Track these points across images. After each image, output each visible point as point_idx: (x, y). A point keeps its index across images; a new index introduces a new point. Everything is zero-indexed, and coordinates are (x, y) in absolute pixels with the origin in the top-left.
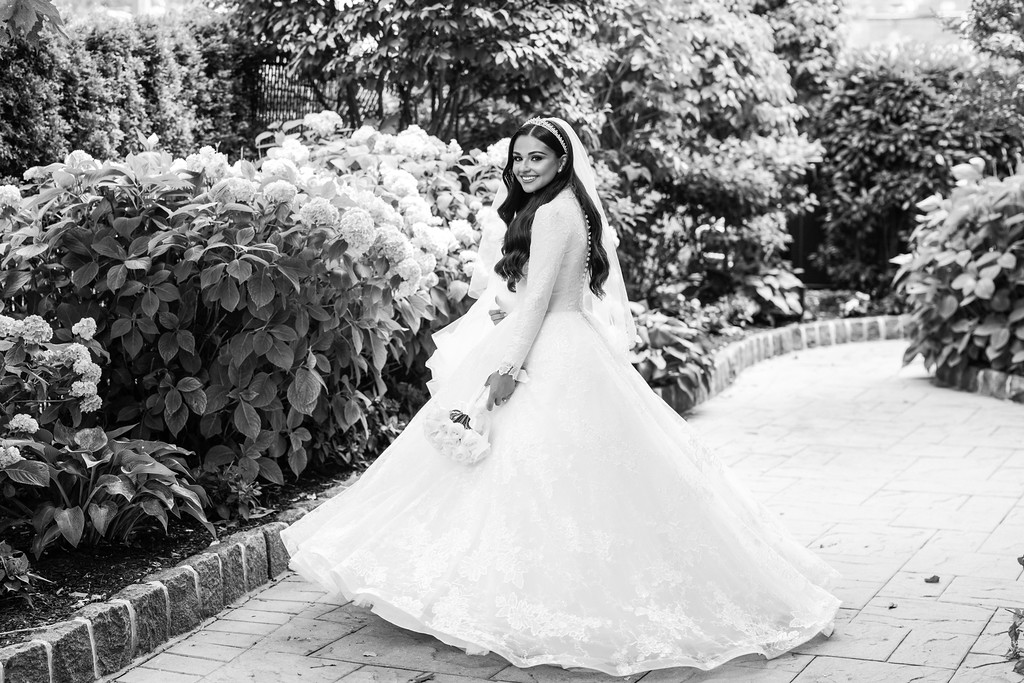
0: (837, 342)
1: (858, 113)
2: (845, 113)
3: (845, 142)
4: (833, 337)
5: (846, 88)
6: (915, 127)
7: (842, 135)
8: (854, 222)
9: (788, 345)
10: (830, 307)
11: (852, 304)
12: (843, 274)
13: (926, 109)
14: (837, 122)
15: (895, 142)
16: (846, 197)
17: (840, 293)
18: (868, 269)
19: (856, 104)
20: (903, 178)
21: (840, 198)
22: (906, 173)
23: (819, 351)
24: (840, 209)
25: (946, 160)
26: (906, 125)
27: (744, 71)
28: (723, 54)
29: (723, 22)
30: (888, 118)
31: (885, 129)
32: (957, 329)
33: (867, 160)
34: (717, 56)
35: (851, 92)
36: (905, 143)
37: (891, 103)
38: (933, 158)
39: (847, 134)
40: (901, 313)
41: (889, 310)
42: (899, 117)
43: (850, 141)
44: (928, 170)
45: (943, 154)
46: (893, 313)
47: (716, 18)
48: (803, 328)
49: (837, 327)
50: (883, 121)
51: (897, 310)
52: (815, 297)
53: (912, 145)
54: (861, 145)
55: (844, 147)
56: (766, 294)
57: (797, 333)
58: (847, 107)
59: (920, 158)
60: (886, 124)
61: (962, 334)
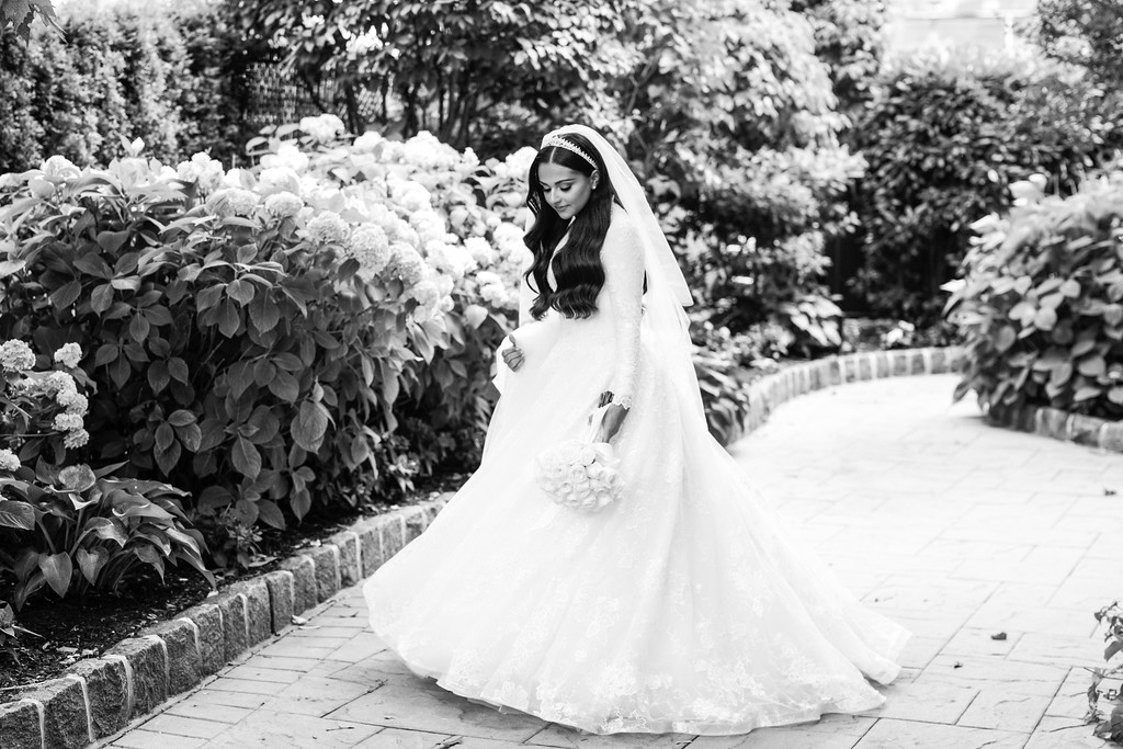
0: (879, 377)
1: (904, 124)
2: (889, 123)
3: (890, 156)
4: (874, 370)
5: (892, 96)
6: (966, 140)
7: (886, 148)
8: (898, 244)
9: (825, 379)
10: (870, 338)
12: (884, 301)
13: (979, 120)
14: (881, 133)
15: (944, 156)
16: (890, 217)
17: (880, 322)
18: (913, 296)
19: (902, 113)
20: (953, 195)
21: (882, 217)
22: (955, 190)
23: (858, 386)
24: (883, 230)
25: (1000, 177)
26: (957, 138)
27: (783, 76)
28: (759, 57)
29: (758, 20)
30: (937, 129)
31: (934, 141)
32: (1014, 363)
33: (913, 176)
34: (752, 58)
35: (896, 100)
36: (956, 157)
37: (941, 113)
38: (985, 175)
39: (891, 146)
40: (948, 345)
41: (935, 342)
42: (949, 128)
43: (895, 155)
44: (980, 187)
45: (996, 169)
46: (939, 345)
47: (751, 16)
48: (841, 360)
49: (879, 360)
50: (931, 133)
51: (943, 341)
52: (854, 326)
53: (963, 159)
54: (907, 159)
55: (888, 161)
56: (801, 322)
57: (835, 366)
58: (892, 117)
59: (972, 174)
60: (935, 135)
61: (1020, 369)
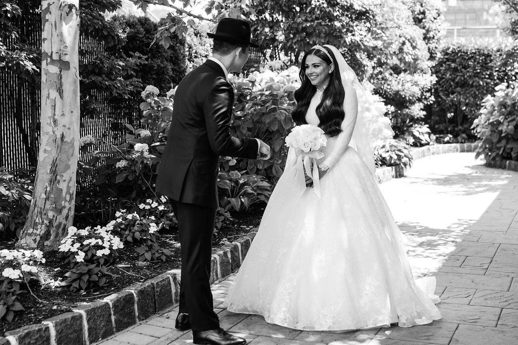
0: (442, 153)
1: (449, 65)
2: (444, 65)
3: (444, 76)
4: (441, 151)
5: (444, 55)
6: (471, 70)
7: (443, 73)
8: (446, 107)
9: (426, 154)
10: (438, 141)
11: (447, 139)
12: (441, 127)
13: (476, 63)
14: (441, 68)
15: (464, 76)
16: (444, 97)
17: (442, 136)
18: (452, 126)
19: (448, 61)
20: (467, 90)
21: (441, 98)
22: (468, 88)
23: (436, 156)
24: (441, 102)
25: (483, 84)
26: (468, 70)
27: (414, 48)
28: (407, 41)
29: (406, 29)
30: (461, 66)
31: (460, 71)
33: (452, 83)
34: (404, 42)
35: (446, 57)
36: (468, 76)
37: (462, 61)
38: (479, 82)
39: (445, 73)
40: (465, 142)
41: (460, 141)
42: (465, 66)
43: (446, 76)
44: (476, 86)
45: (482, 81)
46: (462, 142)
47: (403, 27)
48: (430, 147)
49: (443, 147)
50: (459, 68)
51: (463, 141)
52: (433, 137)
53: (470, 77)
54: (450, 77)
55: (443, 78)
56: (417, 134)
57: (429, 149)
58: (445, 63)
59: (473, 82)
60: (460, 69)
61: (501, 147)
